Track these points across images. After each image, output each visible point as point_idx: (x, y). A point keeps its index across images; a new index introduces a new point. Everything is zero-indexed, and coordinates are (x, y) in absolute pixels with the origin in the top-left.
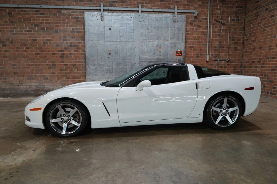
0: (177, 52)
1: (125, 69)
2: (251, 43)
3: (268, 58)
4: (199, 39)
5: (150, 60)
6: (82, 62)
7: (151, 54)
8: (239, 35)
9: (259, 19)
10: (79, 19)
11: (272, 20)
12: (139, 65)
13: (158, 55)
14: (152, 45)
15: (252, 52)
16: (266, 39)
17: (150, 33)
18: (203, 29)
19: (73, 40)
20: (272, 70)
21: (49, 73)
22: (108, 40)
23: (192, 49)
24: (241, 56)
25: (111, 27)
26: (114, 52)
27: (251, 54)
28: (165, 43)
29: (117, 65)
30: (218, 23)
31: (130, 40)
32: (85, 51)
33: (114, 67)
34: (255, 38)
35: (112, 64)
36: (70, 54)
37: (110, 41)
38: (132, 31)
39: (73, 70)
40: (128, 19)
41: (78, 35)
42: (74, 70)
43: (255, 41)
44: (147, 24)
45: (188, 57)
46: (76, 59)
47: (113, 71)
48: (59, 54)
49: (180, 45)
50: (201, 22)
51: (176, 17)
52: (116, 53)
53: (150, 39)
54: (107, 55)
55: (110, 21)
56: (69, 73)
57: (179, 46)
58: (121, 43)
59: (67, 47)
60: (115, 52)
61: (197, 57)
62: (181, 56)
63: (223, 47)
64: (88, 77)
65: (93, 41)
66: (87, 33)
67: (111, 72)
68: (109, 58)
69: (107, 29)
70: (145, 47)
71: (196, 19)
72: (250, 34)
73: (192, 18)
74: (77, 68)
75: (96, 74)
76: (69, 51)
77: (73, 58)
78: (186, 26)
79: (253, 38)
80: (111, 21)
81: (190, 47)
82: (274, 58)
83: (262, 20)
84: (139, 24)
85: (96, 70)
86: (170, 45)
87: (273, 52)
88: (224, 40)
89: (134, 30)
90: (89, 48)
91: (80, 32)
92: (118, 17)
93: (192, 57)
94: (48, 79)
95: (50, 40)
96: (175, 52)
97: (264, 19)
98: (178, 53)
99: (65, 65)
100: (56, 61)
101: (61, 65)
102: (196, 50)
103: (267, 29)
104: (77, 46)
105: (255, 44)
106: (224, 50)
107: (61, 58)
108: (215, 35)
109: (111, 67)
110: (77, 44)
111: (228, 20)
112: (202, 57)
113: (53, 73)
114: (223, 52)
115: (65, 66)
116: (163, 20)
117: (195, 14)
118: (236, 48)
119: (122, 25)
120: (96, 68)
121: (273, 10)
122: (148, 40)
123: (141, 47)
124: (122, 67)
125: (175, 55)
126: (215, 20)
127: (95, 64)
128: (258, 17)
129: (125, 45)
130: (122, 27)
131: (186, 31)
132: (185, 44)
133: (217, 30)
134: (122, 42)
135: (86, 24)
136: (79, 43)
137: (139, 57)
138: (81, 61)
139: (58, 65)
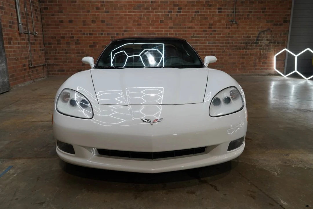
2: (54, 13)
3: (84, 34)
8: (37, 1)
15: (58, 25)
16: (77, 12)
20: (90, 47)
23: (3, 12)
24: (42, 29)
34: (60, 8)
61: (10, 27)
63: (28, 15)
72: (51, 2)
81: (1, 8)
82: (90, 34)
87: (89, 28)
88: (27, 4)
93: (6, 26)
102: (7, 13)
105: (61, 16)
106: (30, 19)
112: (15, 27)
114: (29, 22)
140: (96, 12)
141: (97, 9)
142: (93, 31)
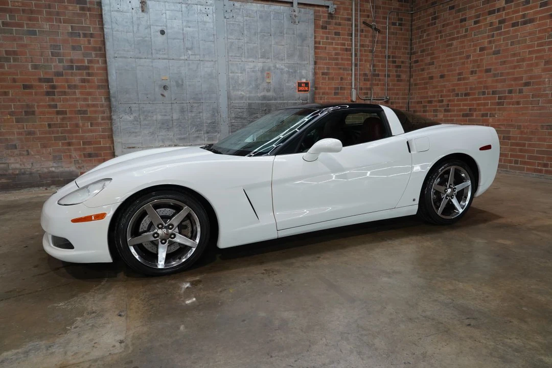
0: (300, 84)
1: (198, 120)
2: (424, 67)
3: (457, 95)
4: (337, 59)
5: (249, 100)
6: (102, 106)
7: (251, 86)
8: (403, 53)
9: (439, 25)
10: (88, 6)
11: (462, 27)
12: (228, 110)
13: (264, 89)
14: (252, 68)
15: (426, 83)
16: (452, 60)
17: (247, 43)
18: (343, 39)
19: (76, 55)
20: (463, 115)
21: (19, 134)
22: (158, 56)
23: (326, 78)
24: (407, 92)
25: (164, 28)
26: (175, 84)
27: (426, 88)
28: (277, 66)
29: (182, 111)
30: (370, 29)
31: (207, 58)
32: (107, 81)
33: (175, 116)
34: (432, 59)
35: (172, 109)
36: (69, 87)
37: (165, 59)
38: (211, 38)
39: (81, 124)
40: (201, 10)
41: (86, 43)
42: (84, 125)
43: (433, 64)
44: (241, 24)
45: (319, 93)
46: (86, 100)
47: (175, 124)
48: (41, 87)
49: (305, 69)
50: (340, 24)
51: (296, 13)
52: (180, 85)
53: (248, 58)
54: (158, 90)
55: (162, 15)
56: (69, 132)
57: (304, 72)
58: (189, 64)
59: (61, 70)
60: (177, 82)
61: (336, 94)
62: (307, 91)
63: (378, 75)
64: (119, 140)
65: (125, 57)
66: (111, 40)
67: (171, 126)
68: (163, 95)
69: (157, 32)
70: (239, 72)
71: (332, 19)
72: (423, 51)
73: (324, 17)
74: (89, 119)
75: (136, 133)
76: (67, 81)
77: (78, 96)
78: (315, 32)
79: (428, 59)
80: (164, 15)
81: (323, 74)
82: (466, 95)
83: (444, 26)
84: (225, 24)
85: (135, 123)
86: (287, 69)
87: (466, 84)
88: (379, 61)
89: (215, 37)
90: (116, 73)
91: (92, 35)
92: (179, 5)
93: (327, 94)
94: (16, 148)
95: (15, 53)
96: (297, 84)
97: (448, 25)
98: (301, 86)
99: (58, 113)
100: (36, 104)
101: (49, 113)
102: (333, 79)
103: (455, 42)
104: (87, 68)
105: (432, 69)
106: (380, 80)
107: (47, 98)
108: (365, 51)
109: (170, 115)
110: (87, 64)
111: (385, 23)
112: (344, 93)
113: (30, 133)
114: (378, 85)
115: (61, 116)
116: (272, 18)
117: (330, 9)
118: (399, 76)
119: (190, 25)
120: (136, 119)
121: (464, 9)
122: (243, 59)
123: (231, 73)
124: (193, 115)
125: (297, 90)
126: (364, 23)
127: (133, 109)
128: (437, 21)
129: (197, 68)
130: (188, 29)
131: (316, 42)
132: (315, 69)
133: (367, 41)
134: (190, 62)
135: (106, 17)
136: (90, 62)
137: (228, 93)
138: (98, 104)
139: (43, 113)
140: (480, 55)
141: (482, 49)
142: (471, 89)
